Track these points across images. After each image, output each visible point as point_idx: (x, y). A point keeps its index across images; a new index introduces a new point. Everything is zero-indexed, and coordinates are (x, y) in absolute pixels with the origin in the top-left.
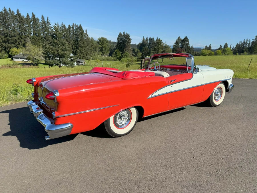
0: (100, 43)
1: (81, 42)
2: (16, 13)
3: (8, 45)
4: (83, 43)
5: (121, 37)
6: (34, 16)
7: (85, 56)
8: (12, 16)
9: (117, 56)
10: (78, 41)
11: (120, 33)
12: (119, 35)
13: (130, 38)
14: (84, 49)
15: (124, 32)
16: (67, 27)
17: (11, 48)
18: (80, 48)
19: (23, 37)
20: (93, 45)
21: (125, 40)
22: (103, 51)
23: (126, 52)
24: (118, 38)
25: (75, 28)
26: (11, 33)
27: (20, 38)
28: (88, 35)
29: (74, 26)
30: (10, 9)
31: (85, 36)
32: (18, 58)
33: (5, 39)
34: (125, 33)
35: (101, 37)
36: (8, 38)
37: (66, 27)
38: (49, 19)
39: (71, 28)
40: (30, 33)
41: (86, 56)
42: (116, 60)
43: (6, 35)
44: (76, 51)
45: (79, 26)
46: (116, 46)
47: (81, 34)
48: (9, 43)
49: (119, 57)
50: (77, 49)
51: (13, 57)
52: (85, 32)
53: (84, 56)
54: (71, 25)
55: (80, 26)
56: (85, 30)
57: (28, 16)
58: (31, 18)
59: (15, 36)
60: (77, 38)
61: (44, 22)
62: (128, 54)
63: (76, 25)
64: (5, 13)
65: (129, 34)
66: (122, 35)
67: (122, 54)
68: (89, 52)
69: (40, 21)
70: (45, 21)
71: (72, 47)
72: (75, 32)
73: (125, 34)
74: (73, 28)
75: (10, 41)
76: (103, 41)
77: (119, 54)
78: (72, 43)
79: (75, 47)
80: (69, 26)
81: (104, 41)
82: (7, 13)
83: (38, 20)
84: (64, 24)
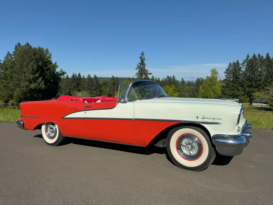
2: (265, 57)
3: (251, 89)
8: (261, 61)
17: (253, 92)
26: (257, 77)
27: (265, 82)
30: (259, 55)
32: (257, 102)
33: (250, 84)
36: (253, 82)
43: (251, 79)
48: (252, 88)
51: (252, 101)
59: (260, 80)
64: (254, 59)
75: (253, 86)
82: (256, 58)
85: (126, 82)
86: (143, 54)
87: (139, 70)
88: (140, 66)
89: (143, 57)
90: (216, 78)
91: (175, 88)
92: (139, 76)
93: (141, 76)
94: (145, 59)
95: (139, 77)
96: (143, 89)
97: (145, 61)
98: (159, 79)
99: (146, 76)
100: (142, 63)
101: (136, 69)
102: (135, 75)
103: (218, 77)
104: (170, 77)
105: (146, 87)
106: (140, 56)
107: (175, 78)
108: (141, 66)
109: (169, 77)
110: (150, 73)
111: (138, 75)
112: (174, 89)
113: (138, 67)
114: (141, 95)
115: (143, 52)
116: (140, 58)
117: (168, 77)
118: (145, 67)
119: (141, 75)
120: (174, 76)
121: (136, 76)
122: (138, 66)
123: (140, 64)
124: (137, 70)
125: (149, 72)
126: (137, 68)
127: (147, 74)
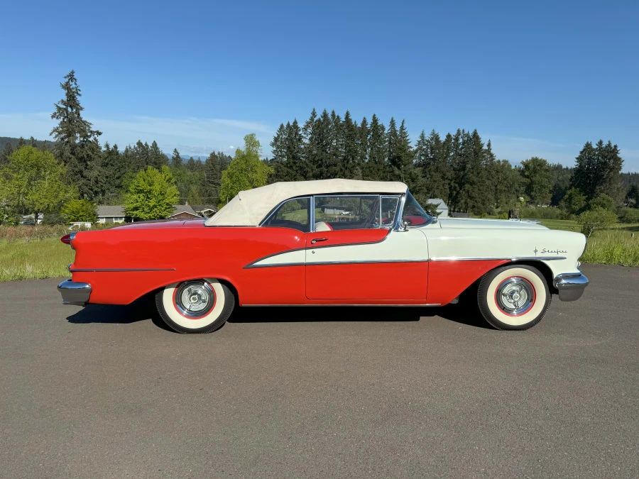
0: (526, 174)
1: (472, 173)
2: (343, 119)
4: (478, 173)
5: (589, 154)
6: (375, 120)
7: (480, 205)
8: (336, 125)
9: (573, 206)
10: (464, 169)
11: (588, 146)
12: (584, 150)
13: (619, 155)
14: (479, 190)
15: (601, 143)
16: (443, 138)
18: (467, 186)
19: (349, 166)
20: (505, 179)
21: (602, 163)
22: (533, 193)
23: (603, 195)
24: (579, 159)
25: (461, 141)
26: (329, 158)
27: (343, 169)
28: (492, 155)
29: (460, 135)
30: (333, 112)
31: (484, 157)
32: (333, 208)
34: (605, 144)
35: (530, 158)
37: (441, 139)
38: (405, 125)
39: (453, 141)
40: (363, 157)
41: (482, 206)
42: (568, 218)
43: (320, 162)
44: (457, 194)
45: (471, 133)
46: (571, 180)
47: (476, 153)
49: (577, 208)
50: (461, 189)
51: (325, 205)
52: (485, 147)
53: (476, 205)
54: (453, 133)
55: (475, 135)
56: (486, 143)
57: (364, 122)
58: (369, 126)
59: (335, 165)
60: (464, 162)
61: (393, 132)
62: (608, 201)
63: (466, 132)
64: (324, 120)
65: (616, 146)
66: (593, 150)
67: (588, 199)
68: (489, 196)
69: (386, 132)
70: (396, 131)
71: (449, 184)
72: (462, 148)
73: (604, 146)
74: (457, 139)
76: (534, 168)
77: (580, 200)
78: (450, 174)
79: (457, 185)
80: (449, 136)
81: (538, 168)
82: (328, 120)
83: (383, 128)
84: (436, 133)
85: (27, 153)
86: (71, 77)
87: (62, 120)
88: (66, 110)
89: (74, 86)
90: (256, 156)
91: (171, 175)
92: (63, 135)
93: (68, 136)
94: (79, 92)
95: (62, 139)
96: (81, 172)
97: (78, 98)
98: (116, 147)
99: (84, 138)
100: (72, 100)
101: (53, 117)
102: (51, 134)
103: (259, 154)
104: (146, 144)
105: (87, 165)
106: (63, 83)
107: (157, 148)
108: (69, 109)
109: (144, 144)
111: (60, 133)
112: (168, 177)
113: (59, 111)
115: (73, 72)
116: (63, 87)
117: (139, 144)
118: (81, 112)
119: (70, 134)
120: (155, 144)
121: (54, 135)
122: (59, 109)
123: (63, 103)
124: (55, 119)
125: (93, 129)
126: (55, 114)
127: (89, 134)
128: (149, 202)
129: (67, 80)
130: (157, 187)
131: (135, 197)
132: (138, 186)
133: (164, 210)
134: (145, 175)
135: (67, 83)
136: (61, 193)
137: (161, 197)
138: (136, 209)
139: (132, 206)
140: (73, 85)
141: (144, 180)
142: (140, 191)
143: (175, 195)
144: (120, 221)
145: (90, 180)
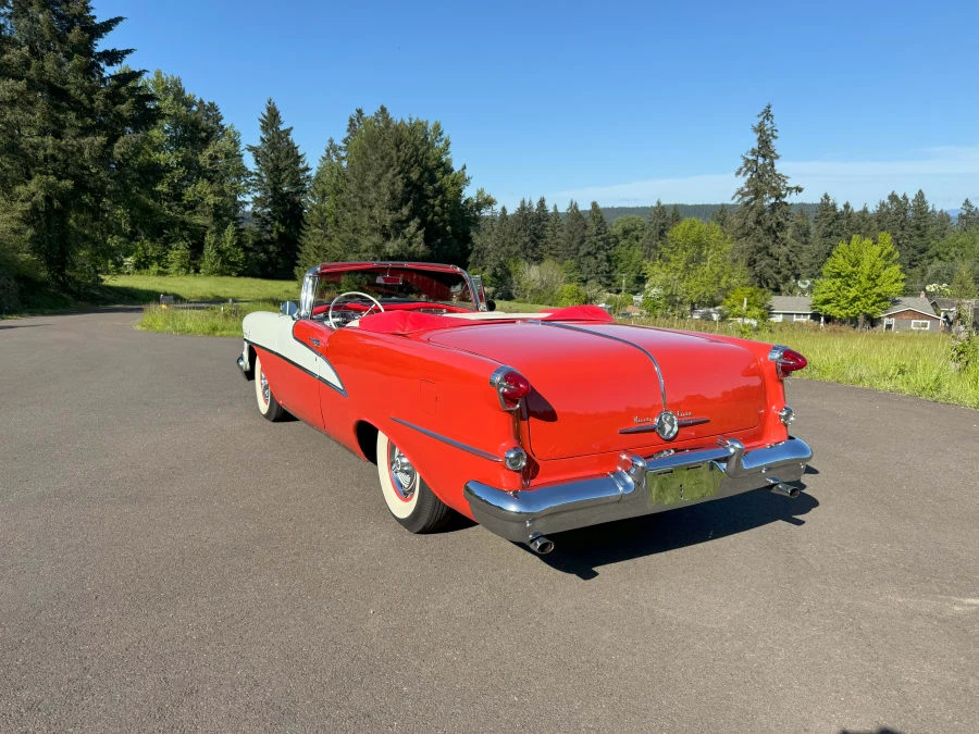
85: (688, 225)
86: (767, 114)
87: (748, 176)
88: (755, 162)
89: (769, 126)
92: (746, 199)
93: (755, 199)
94: (775, 134)
95: (747, 203)
96: (767, 247)
97: (774, 142)
98: (847, 206)
99: (777, 198)
100: (765, 148)
101: (738, 173)
102: (733, 198)
104: (905, 197)
105: (777, 237)
106: (756, 124)
107: (924, 202)
108: (761, 161)
109: (900, 196)
110: (793, 186)
111: (744, 195)
113: (746, 165)
114: (753, 274)
115: (769, 107)
116: (756, 130)
117: (893, 198)
118: (776, 162)
120: (921, 195)
121: (736, 199)
122: (747, 161)
123: (753, 152)
124: (740, 176)
126: (741, 169)
127: (783, 192)
128: (849, 291)
129: (761, 119)
130: (866, 267)
131: (828, 283)
132: (834, 268)
133: (873, 304)
134: (847, 250)
135: (761, 124)
136: (725, 278)
137: (870, 284)
138: (827, 302)
139: (821, 297)
140: (768, 124)
141: (844, 257)
142: (839, 275)
143: (896, 281)
144: (803, 319)
145: (778, 260)
